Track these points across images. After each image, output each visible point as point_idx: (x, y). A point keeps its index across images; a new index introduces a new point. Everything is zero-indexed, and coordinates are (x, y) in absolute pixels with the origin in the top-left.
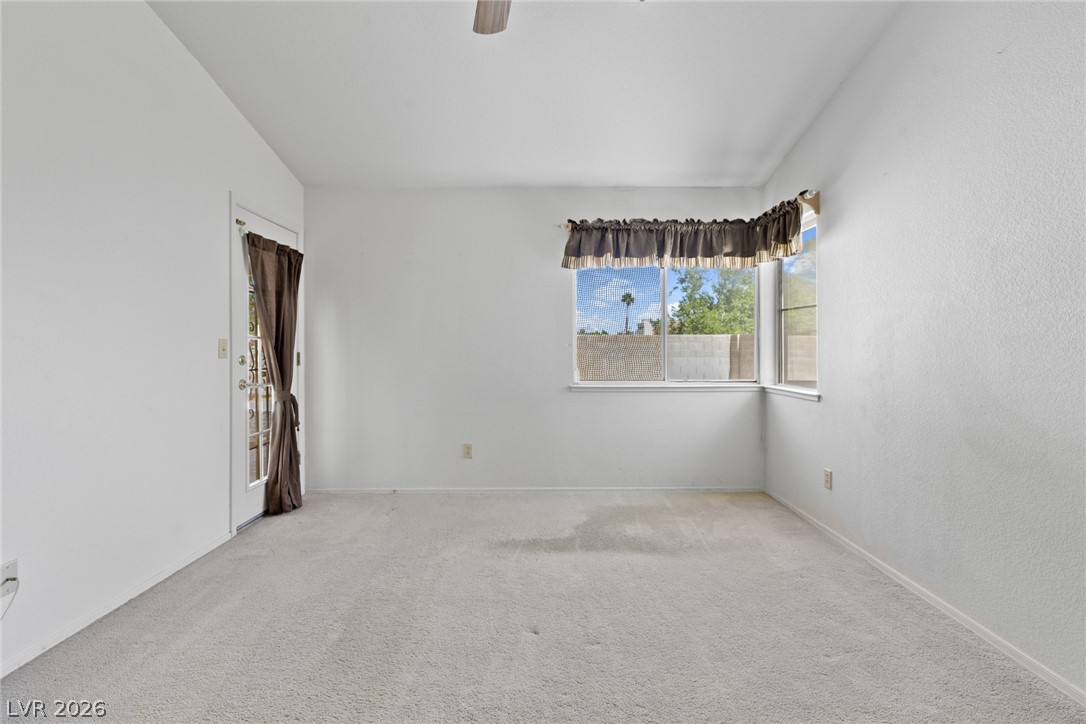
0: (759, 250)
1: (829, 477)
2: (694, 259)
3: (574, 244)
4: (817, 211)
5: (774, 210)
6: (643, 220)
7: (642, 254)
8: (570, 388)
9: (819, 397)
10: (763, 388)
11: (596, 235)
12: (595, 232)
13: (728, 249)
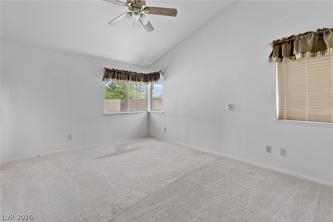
0: (149, 81)
1: (165, 129)
2: (135, 82)
3: (106, 75)
4: (163, 75)
5: (153, 73)
6: (124, 71)
7: (124, 79)
8: (104, 115)
9: (163, 113)
10: (149, 112)
11: (112, 73)
12: (112, 72)
13: (142, 80)
